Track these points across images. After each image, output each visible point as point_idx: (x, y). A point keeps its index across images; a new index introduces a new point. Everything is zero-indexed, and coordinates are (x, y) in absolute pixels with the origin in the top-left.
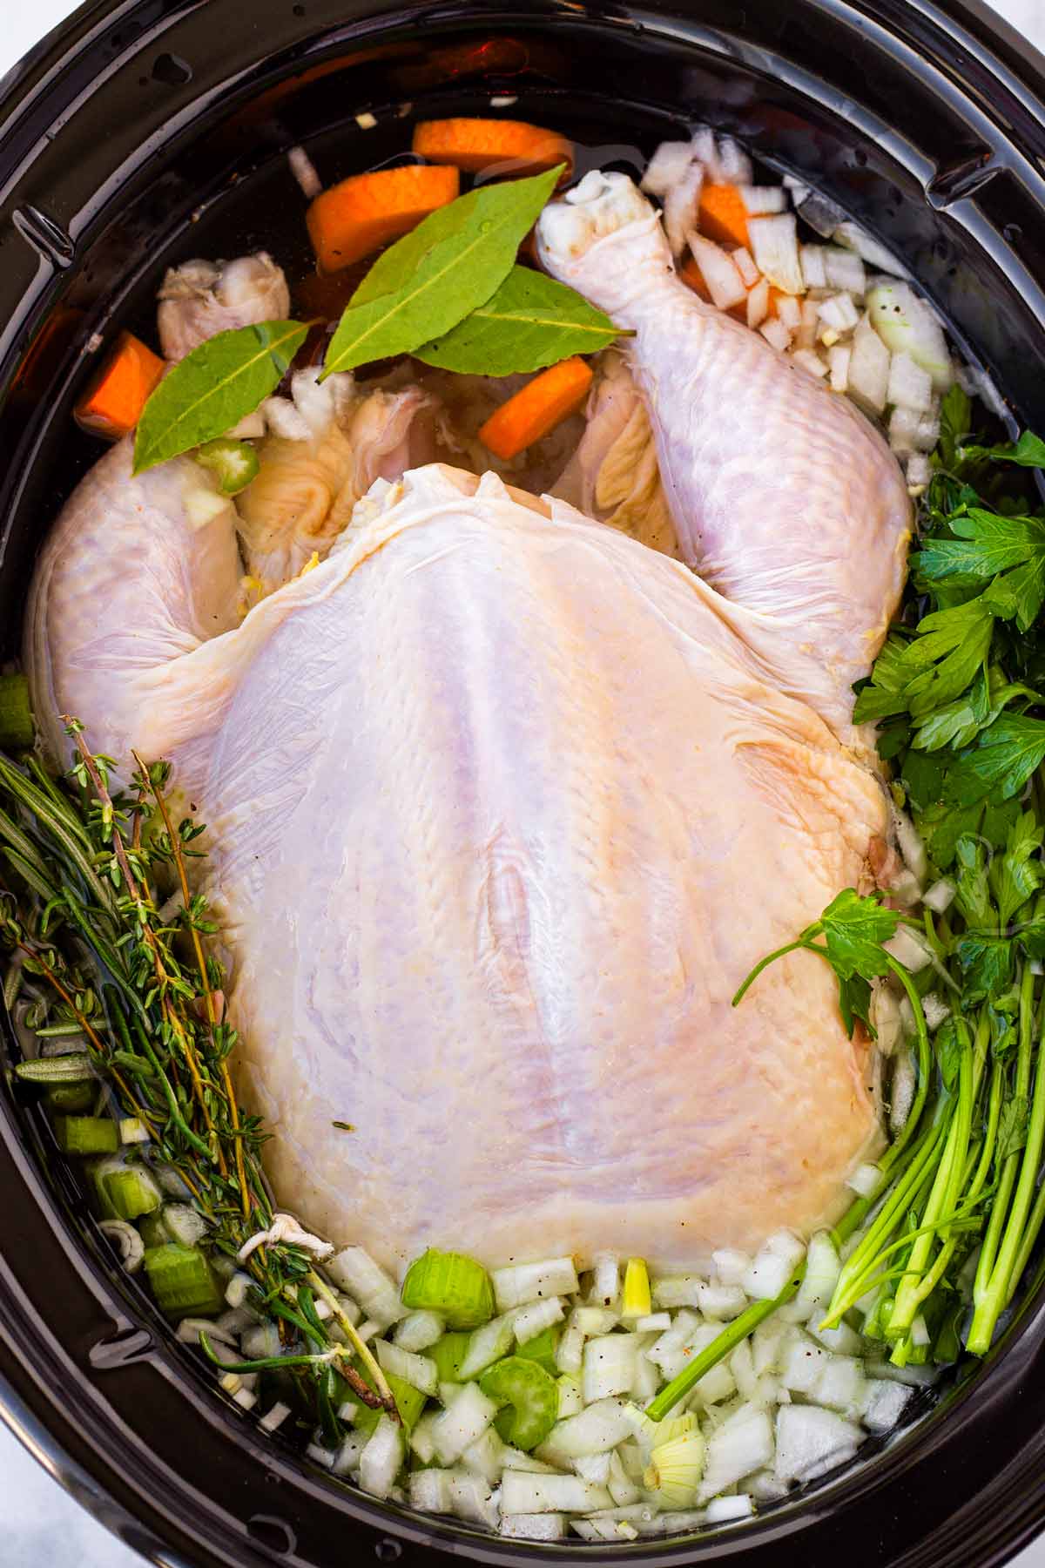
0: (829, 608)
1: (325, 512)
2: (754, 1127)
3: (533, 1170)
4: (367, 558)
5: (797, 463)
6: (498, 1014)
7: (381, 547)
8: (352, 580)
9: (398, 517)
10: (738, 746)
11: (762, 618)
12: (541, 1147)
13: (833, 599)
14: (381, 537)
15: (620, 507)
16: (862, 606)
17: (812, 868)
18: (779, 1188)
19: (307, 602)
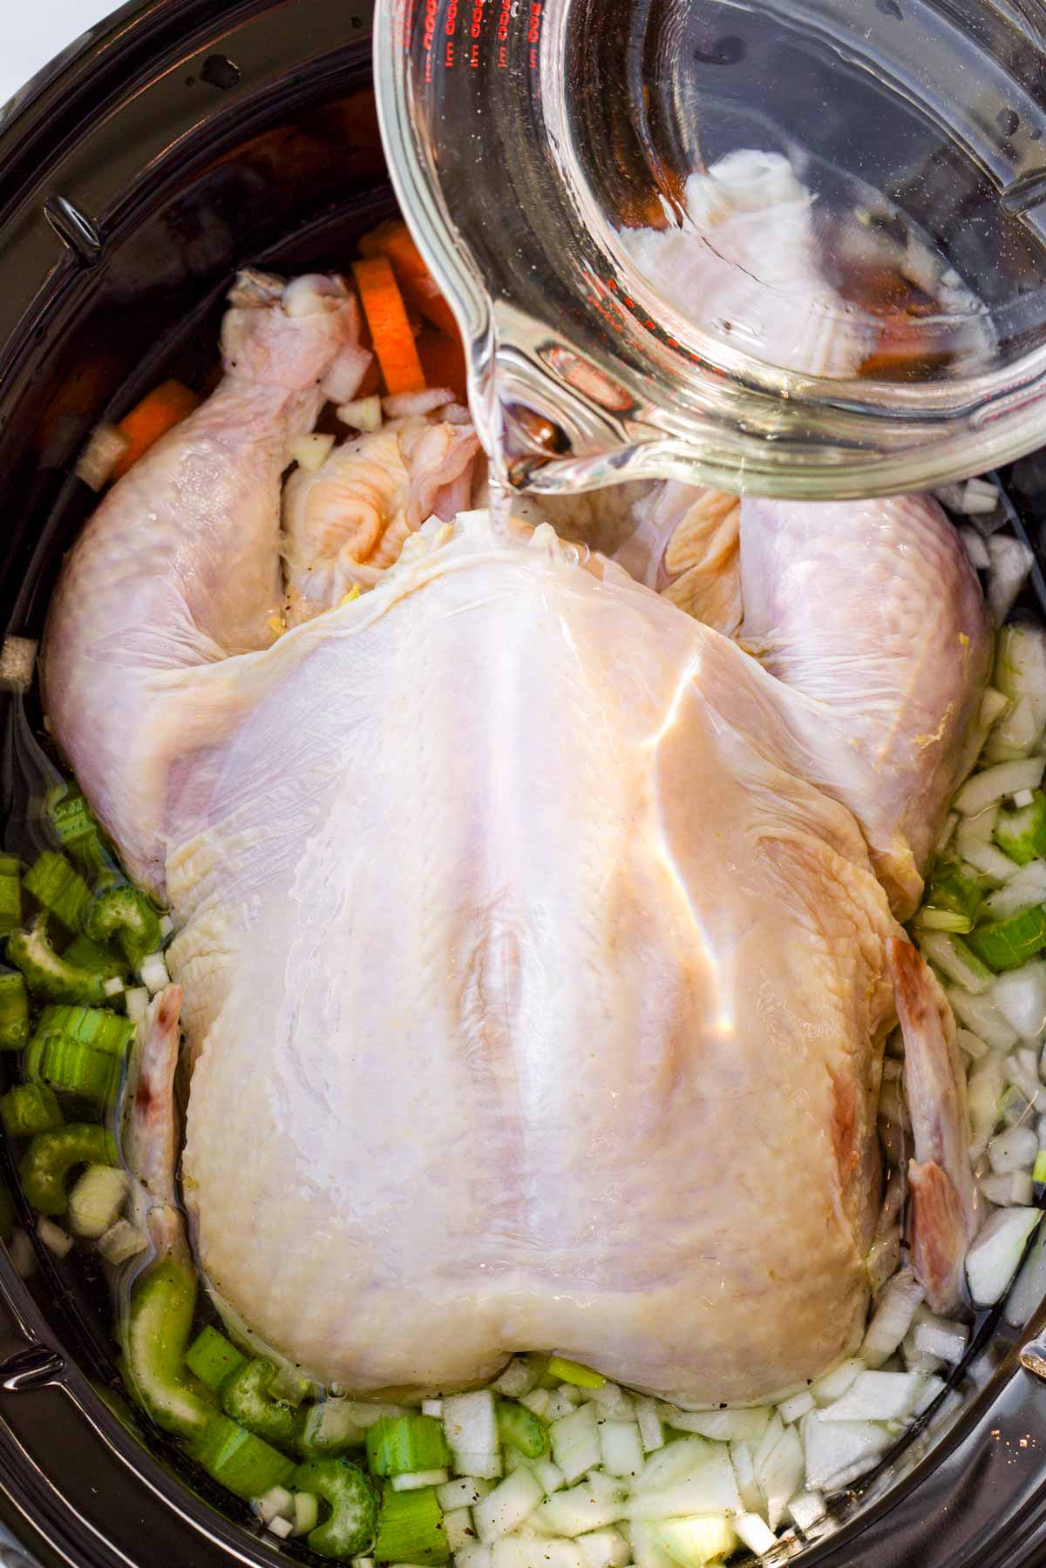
0: (885, 705)
1: (373, 540)
2: (724, 1231)
3: (491, 1244)
4: (407, 595)
5: (883, 551)
6: (475, 1081)
7: (422, 586)
8: (389, 616)
9: (445, 557)
10: (761, 839)
11: (816, 704)
12: (500, 1223)
13: (892, 696)
14: (421, 577)
15: (688, 573)
16: (922, 709)
17: (820, 974)
18: (743, 1295)
19: (342, 634)
